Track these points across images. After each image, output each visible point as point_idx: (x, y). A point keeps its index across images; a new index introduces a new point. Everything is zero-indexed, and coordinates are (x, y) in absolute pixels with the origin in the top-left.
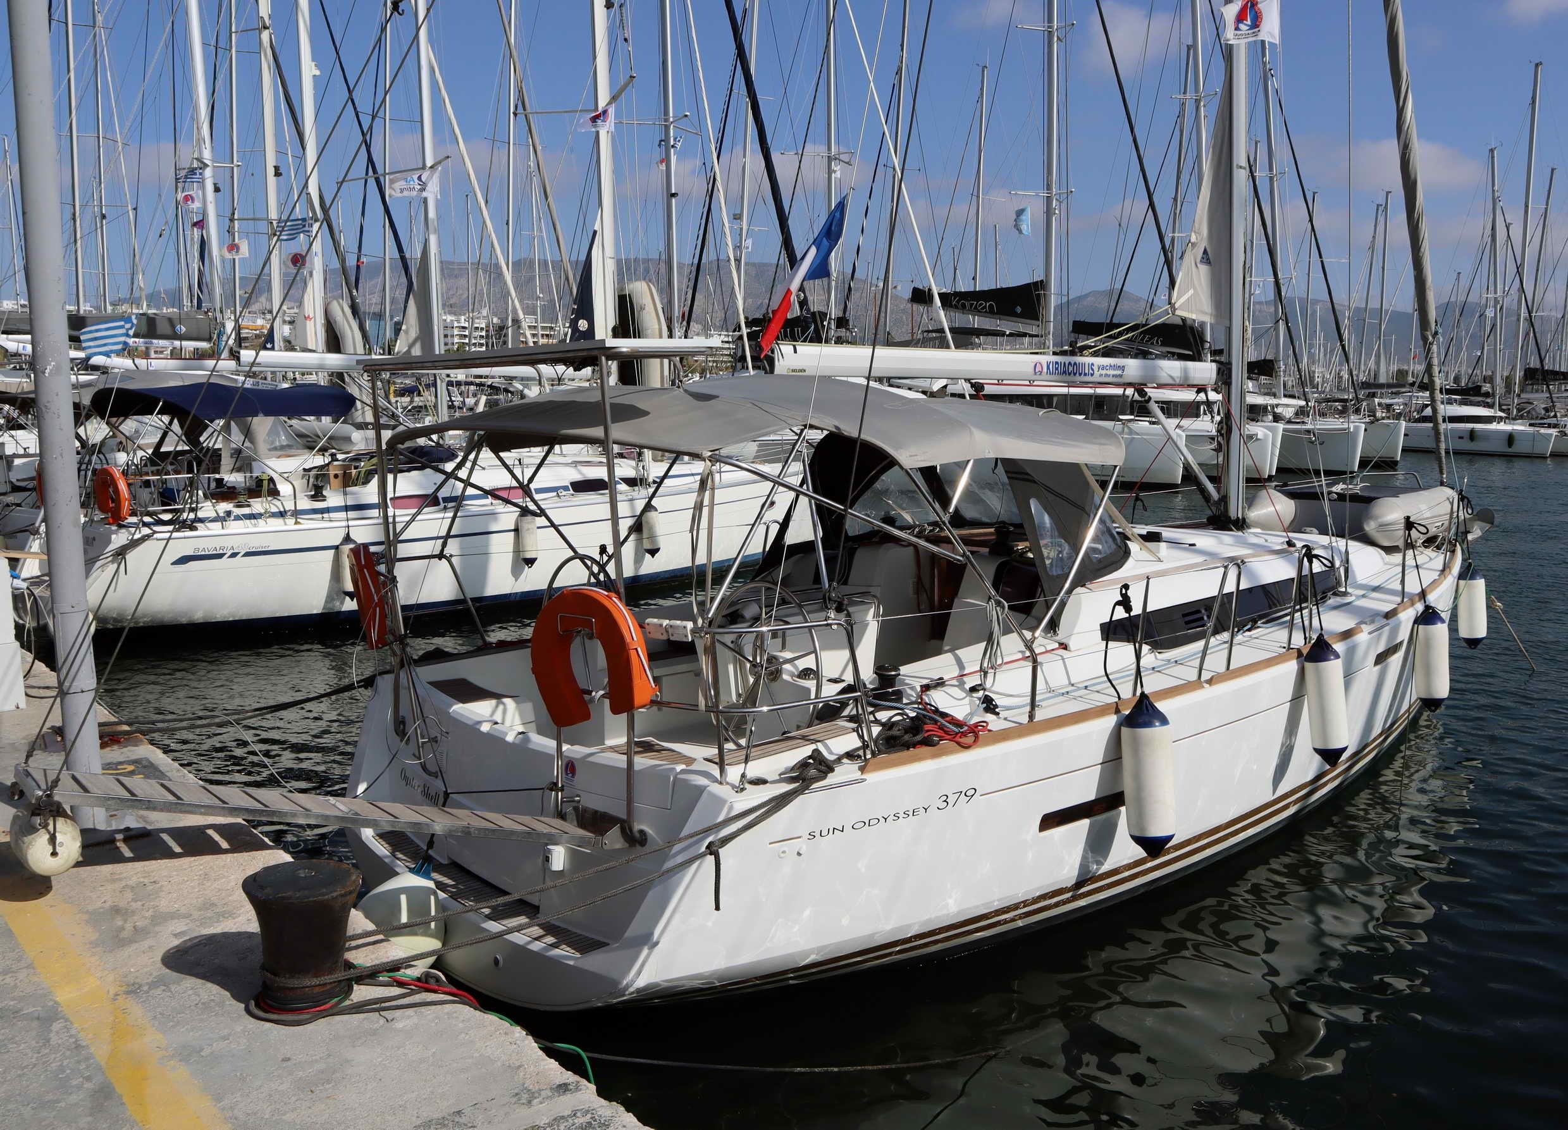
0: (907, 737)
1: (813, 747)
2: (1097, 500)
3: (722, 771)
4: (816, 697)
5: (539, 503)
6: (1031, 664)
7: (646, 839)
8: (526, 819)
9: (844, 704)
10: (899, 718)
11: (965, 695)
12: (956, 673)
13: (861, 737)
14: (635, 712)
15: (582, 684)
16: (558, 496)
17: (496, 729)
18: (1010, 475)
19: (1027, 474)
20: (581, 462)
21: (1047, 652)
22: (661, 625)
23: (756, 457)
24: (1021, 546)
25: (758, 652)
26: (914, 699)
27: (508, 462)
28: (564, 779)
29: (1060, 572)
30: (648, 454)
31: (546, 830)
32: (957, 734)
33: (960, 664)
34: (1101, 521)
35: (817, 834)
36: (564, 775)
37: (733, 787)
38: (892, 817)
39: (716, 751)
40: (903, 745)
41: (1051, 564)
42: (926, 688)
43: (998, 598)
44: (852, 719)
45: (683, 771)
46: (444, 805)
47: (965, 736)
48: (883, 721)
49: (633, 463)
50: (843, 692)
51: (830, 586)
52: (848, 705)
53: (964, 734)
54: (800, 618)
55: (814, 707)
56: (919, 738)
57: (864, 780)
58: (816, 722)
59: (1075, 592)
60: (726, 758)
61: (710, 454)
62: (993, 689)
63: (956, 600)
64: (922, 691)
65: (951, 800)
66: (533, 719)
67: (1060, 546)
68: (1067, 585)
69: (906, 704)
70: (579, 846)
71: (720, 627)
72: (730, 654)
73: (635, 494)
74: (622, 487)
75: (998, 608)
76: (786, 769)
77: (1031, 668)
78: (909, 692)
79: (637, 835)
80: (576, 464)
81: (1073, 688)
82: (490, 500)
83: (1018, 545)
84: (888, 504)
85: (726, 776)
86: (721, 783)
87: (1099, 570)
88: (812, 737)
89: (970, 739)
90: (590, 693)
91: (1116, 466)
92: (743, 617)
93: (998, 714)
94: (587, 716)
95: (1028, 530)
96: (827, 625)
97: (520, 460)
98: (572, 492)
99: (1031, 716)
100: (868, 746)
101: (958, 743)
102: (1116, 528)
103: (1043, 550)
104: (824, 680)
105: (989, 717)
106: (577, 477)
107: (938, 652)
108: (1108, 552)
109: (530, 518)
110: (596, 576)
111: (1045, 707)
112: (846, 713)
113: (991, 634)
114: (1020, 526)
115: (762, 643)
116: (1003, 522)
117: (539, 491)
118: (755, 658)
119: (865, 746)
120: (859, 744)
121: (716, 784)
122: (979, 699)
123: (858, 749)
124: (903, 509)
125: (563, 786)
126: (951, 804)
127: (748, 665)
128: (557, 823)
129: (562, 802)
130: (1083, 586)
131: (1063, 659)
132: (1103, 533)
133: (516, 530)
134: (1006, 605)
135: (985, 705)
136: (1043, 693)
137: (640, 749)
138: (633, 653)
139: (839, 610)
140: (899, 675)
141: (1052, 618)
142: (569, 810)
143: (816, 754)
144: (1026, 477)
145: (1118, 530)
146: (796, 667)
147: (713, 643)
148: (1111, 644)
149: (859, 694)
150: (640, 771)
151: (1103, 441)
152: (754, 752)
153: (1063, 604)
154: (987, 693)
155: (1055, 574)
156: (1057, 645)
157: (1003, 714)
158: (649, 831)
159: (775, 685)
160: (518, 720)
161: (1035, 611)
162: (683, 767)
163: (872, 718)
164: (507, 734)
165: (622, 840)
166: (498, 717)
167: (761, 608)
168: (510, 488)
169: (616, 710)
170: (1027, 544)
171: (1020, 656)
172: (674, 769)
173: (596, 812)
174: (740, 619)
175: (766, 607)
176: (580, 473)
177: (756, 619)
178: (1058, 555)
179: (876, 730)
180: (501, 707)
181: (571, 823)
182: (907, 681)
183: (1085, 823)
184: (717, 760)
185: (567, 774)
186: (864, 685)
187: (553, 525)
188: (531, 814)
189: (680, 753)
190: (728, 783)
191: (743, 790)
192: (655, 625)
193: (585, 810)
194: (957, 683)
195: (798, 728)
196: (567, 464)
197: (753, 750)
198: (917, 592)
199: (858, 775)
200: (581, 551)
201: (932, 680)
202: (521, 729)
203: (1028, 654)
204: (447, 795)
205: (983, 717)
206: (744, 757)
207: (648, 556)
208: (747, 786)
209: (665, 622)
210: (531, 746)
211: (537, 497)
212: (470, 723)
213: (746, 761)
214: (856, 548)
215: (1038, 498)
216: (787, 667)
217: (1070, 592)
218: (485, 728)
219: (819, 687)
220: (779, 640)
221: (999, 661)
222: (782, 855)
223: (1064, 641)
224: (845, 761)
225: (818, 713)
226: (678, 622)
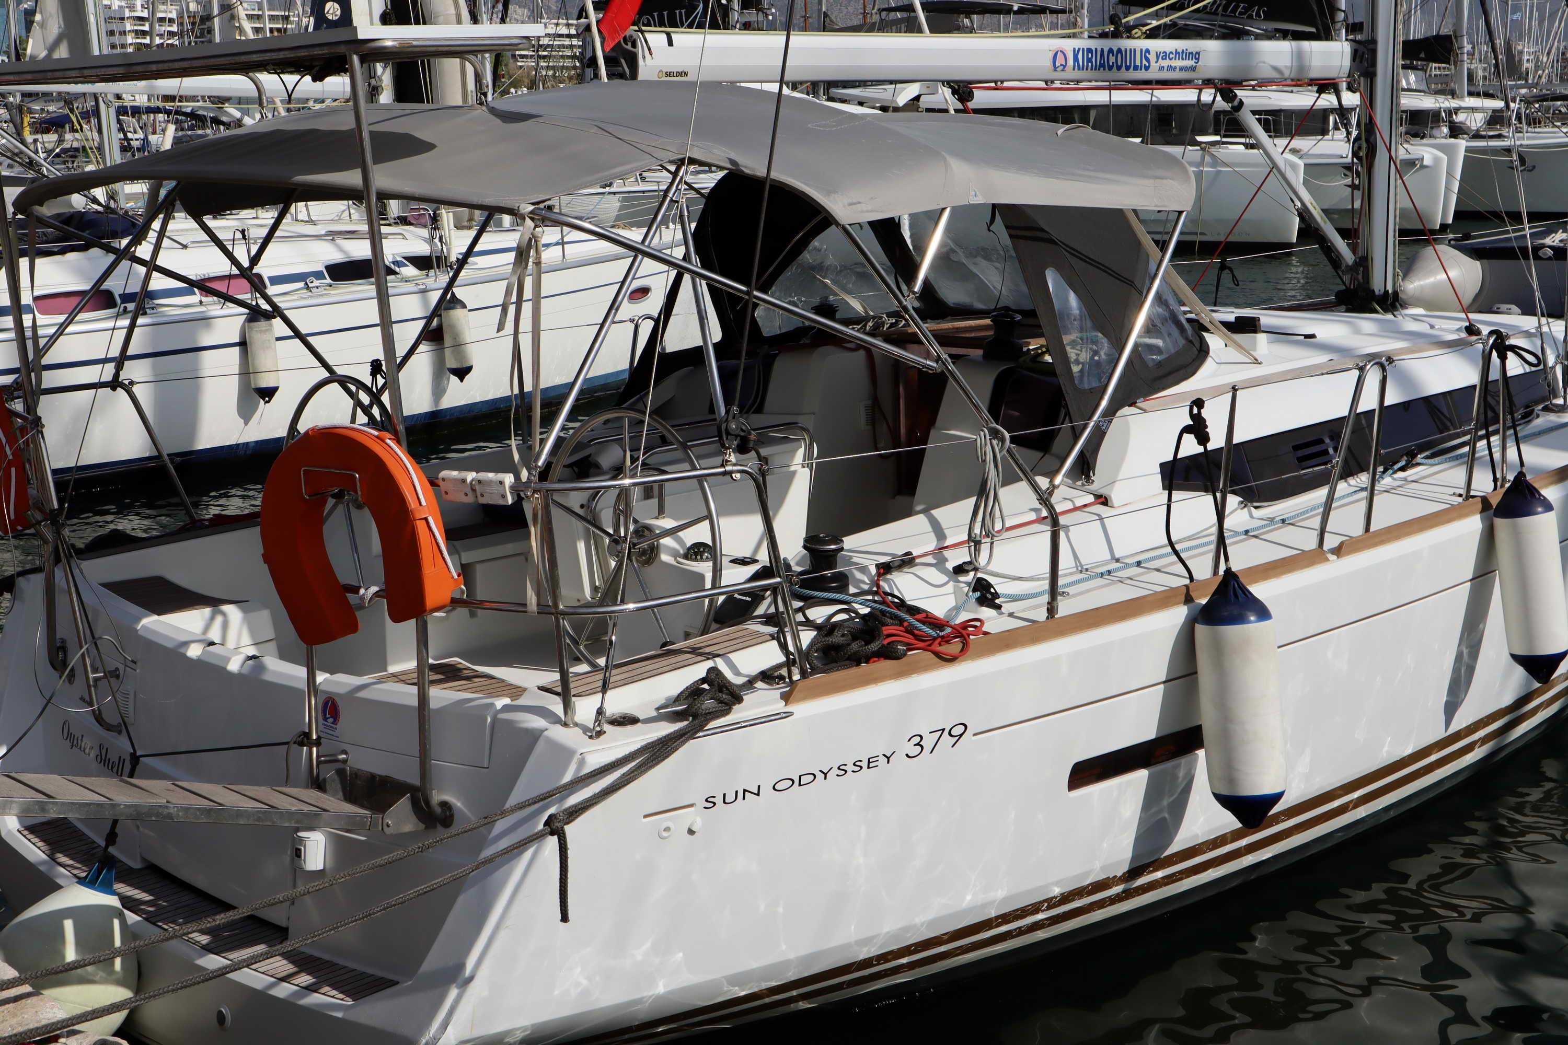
0: (855, 646)
1: (709, 664)
2: (1152, 267)
3: (567, 705)
4: (714, 586)
5: (275, 300)
6: (1049, 528)
7: (452, 816)
8: (263, 792)
9: (756, 597)
10: (843, 616)
11: (945, 579)
12: (932, 545)
13: (784, 647)
14: (429, 619)
15: (345, 576)
16: (308, 288)
17: (210, 653)
18: (1013, 232)
19: (1042, 230)
20: (340, 233)
21: (1076, 509)
22: (464, 481)
23: (618, 218)
24: (1034, 345)
25: (622, 518)
26: (866, 587)
27: (221, 235)
28: (321, 728)
29: (1095, 384)
30: (447, 217)
31: (295, 806)
32: (935, 639)
33: (939, 532)
34: (1159, 298)
35: (719, 800)
36: (321, 721)
37: (585, 729)
38: (835, 771)
39: (556, 676)
40: (849, 659)
41: (1081, 371)
42: (885, 569)
43: (995, 425)
44: (769, 620)
45: (506, 708)
46: (131, 775)
47: (948, 642)
48: (819, 621)
49: (425, 233)
50: (756, 577)
51: (727, 412)
52: (763, 598)
53: (946, 640)
54: (686, 466)
55: (711, 602)
56: (874, 646)
57: (789, 714)
58: (714, 626)
59: (1119, 413)
60: (572, 685)
61: (531, 208)
62: (991, 568)
63: (933, 433)
64: (879, 575)
65: (928, 743)
66: (272, 636)
67: (1095, 342)
68: (1104, 403)
69: (855, 595)
70: (347, 831)
71: (560, 481)
72: (579, 525)
73: (430, 282)
74: (410, 271)
75: (995, 442)
76: (668, 699)
77: (1049, 534)
78: (859, 575)
79: (438, 810)
80: (332, 235)
81: (1118, 565)
82: (196, 298)
83: (1029, 344)
84: (825, 284)
85: (574, 713)
86: (565, 725)
87: (1160, 378)
88: (707, 650)
89: (954, 647)
90: (356, 590)
91: (1180, 213)
92: (597, 466)
93: (998, 607)
94: (353, 627)
95: (1043, 321)
96: (725, 473)
97: (243, 232)
98: (328, 281)
99: (1051, 610)
100: (794, 661)
101: (937, 654)
102: (1185, 313)
103: (1068, 348)
104: (725, 561)
105: (986, 613)
106: (336, 257)
107: (907, 513)
108: (1173, 351)
109: (263, 324)
110: (367, 410)
111: (1074, 596)
112: (760, 610)
113: (984, 483)
114: (1032, 314)
115: (628, 505)
116: (1007, 309)
117: (276, 280)
118: (617, 530)
119: (789, 663)
120: (782, 659)
121: (558, 727)
122: (969, 584)
123: (779, 666)
124: (849, 293)
125: (319, 738)
126: (927, 749)
127: (607, 540)
128: (312, 795)
129: (319, 763)
130: (1133, 404)
131: (1101, 519)
132: (1164, 320)
133: (243, 344)
134: (1007, 435)
135: (978, 594)
136: (1071, 574)
137: (440, 677)
138: (421, 526)
139: (742, 449)
140: (842, 549)
141: (1082, 454)
142: (330, 774)
143: (713, 676)
144: (1039, 234)
145: (1189, 316)
146: (680, 541)
147: (546, 508)
148: (1176, 495)
149: (778, 580)
150: (440, 711)
151: (1160, 172)
152: (616, 675)
153: (1099, 435)
154: (979, 575)
155: (1086, 386)
156: (1091, 499)
157: (1006, 608)
158: (457, 803)
159: (650, 571)
160: (246, 639)
161: (1058, 445)
162: (507, 701)
163: (800, 617)
164: (228, 660)
165: (413, 818)
166: (215, 634)
167: (625, 452)
168: (230, 277)
169: (398, 616)
170: (1042, 341)
171: (1033, 516)
172: (492, 705)
173: (373, 777)
174: (592, 471)
175: (631, 451)
176: (341, 250)
177: (618, 471)
178: (1092, 358)
179: (807, 637)
180: (219, 619)
181: (333, 796)
182: (855, 560)
183: (1141, 776)
184: (559, 689)
185: (325, 719)
186: (788, 567)
187: (297, 334)
188: (270, 782)
189: (503, 681)
190: (576, 725)
191: (600, 733)
192: (455, 480)
193: (356, 774)
194: (934, 561)
195: (687, 636)
196: (318, 237)
197: (614, 672)
198: (873, 421)
199: (780, 706)
200: (340, 371)
201: (894, 556)
202: (252, 651)
203: (1045, 513)
204: (135, 759)
205: (976, 612)
206: (600, 683)
207: (454, 379)
208: (606, 727)
209: (471, 476)
210: (267, 677)
211: (271, 290)
212: (169, 645)
213: (604, 688)
214: (776, 356)
215: (1059, 268)
216: (667, 541)
217: (1111, 412)
218: (194, 651)
219: (717, 572)
220: (654, 502)
221: (998, 526)
222: (665, 834)
223: (1102, 492)
224: (760, 685)
225: (716, 613)
226: (491, 475)
